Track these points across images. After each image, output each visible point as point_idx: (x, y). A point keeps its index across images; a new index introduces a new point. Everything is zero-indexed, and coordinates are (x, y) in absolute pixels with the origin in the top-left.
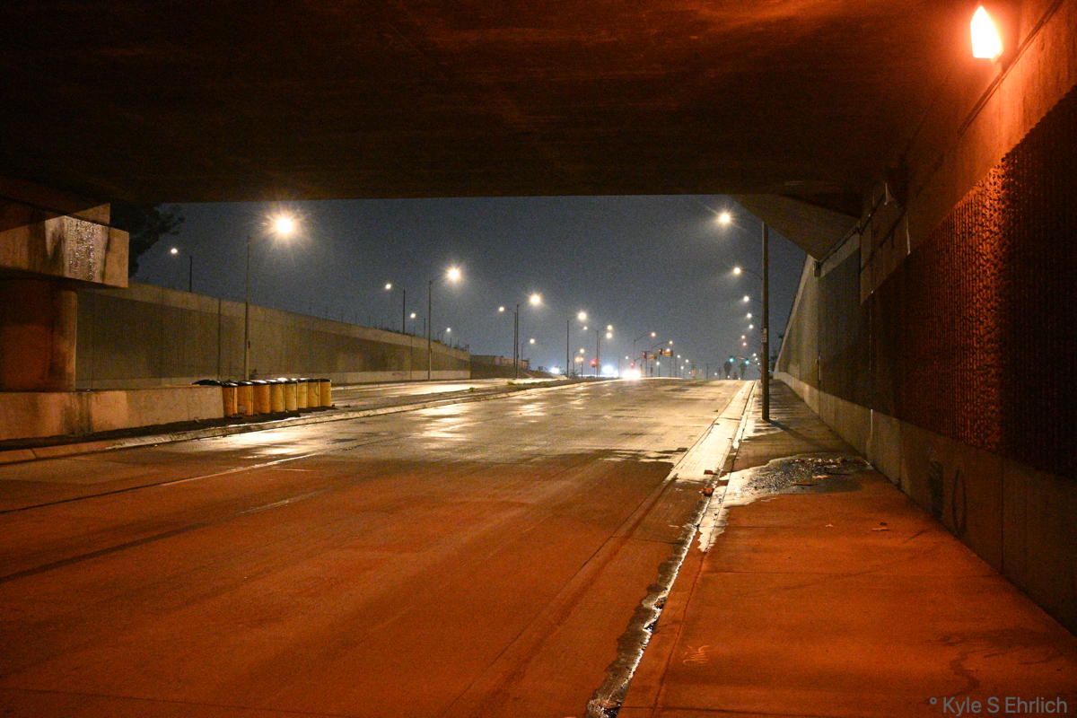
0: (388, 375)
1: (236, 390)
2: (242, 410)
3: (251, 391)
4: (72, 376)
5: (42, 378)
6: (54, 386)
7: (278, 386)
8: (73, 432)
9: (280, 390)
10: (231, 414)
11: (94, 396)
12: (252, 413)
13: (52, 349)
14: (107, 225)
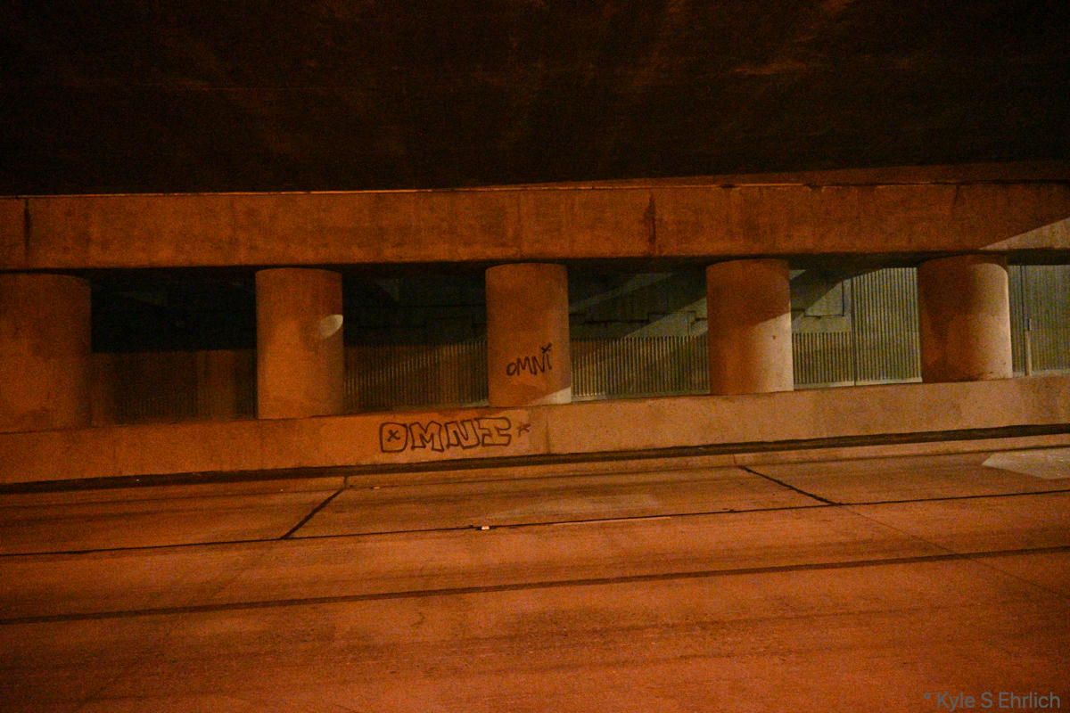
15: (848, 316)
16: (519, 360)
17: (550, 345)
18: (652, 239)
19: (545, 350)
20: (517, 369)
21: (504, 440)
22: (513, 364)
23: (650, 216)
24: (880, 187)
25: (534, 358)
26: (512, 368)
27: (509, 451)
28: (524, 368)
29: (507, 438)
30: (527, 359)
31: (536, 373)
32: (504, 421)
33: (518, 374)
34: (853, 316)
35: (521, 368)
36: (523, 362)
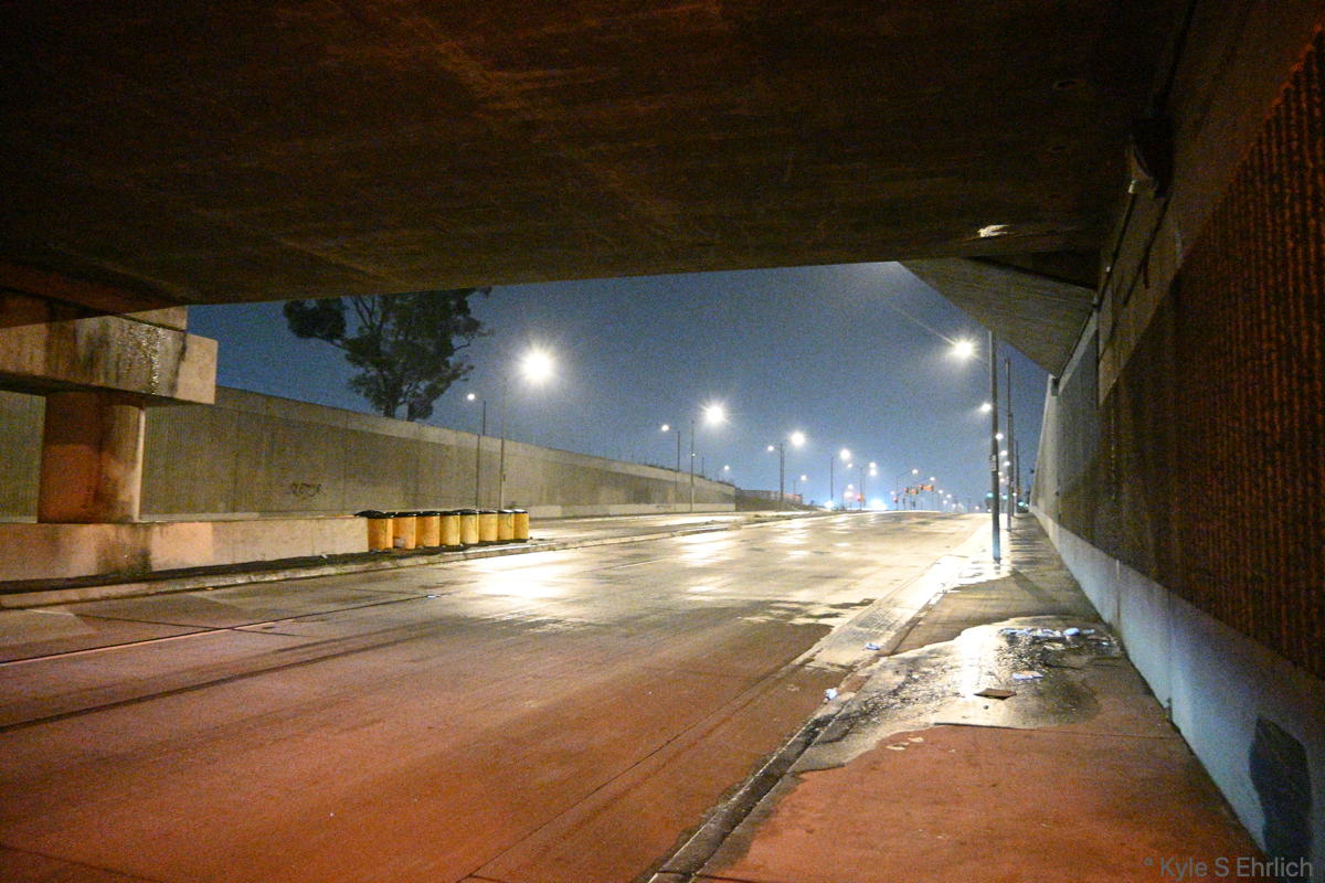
0: (652, 508)
1: (390, 522)
2: (400, 543)
3: (412, 522)
4: (129, 504)
5: (84, 507)
6: (101, 515)
7: (451, 518)
8: (118, 571)
9: (453, 522)
10: (383, 547)
11: (157, 529)
12: (413, 547)
13: (100, 473)
14: (182, 331)
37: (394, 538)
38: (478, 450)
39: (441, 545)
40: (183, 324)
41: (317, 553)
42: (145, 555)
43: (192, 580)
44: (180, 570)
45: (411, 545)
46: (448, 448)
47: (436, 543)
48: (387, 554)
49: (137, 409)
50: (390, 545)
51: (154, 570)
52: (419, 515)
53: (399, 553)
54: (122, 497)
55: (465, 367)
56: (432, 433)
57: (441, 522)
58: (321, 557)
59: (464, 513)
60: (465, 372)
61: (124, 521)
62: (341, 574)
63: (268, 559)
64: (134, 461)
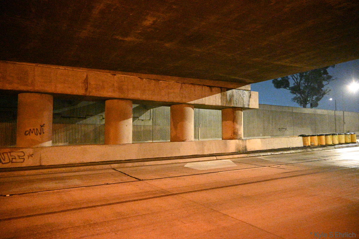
1: (309, 138)
2: (312, 143)
3: (316, 137)
4: (241, 135)
5: (231, 136)
6: (235, 138)
7: (329, 136)
8: (240, 151)
9: (329, 137)
10: (307, 145)
11: (248, 141)
12: (317, 145)
13: (234, 127)
14: (250, 91)
15: (151, 120)
16: (30, 130)
17: (44, 124)
18: (86, 89)
19: (41, 126)
20: (29, 133)
21: (22, 160)
22: (28, 131)
23: (86, 81)
24: (160, 81)
25: (37, 129)
26: (27, 133)
27: (24, 165)
28: (32, 133)
29: (23, 159)
30: (34, 129)
31: (37, 135)
32: (22, 153)
33: (30, 135)
34: (153, 120)
35: (31, 133)
36: (32, 130)
37: (311, 142)
38: (335, 115)
39: (326, 144)
40: (250, 89)
41: (289, 147)
42: (246, 147)
43: (257, 154)
44: (254, 151)
45: (316, 144)
46: (324, 115)
47: (324, 144)
48: (309, 147)
49: (241, 111)
50: (310, 145)
51: (248, 151)
52: (318, 135)
53: (312, 147)
54: (239, 133)
55: (328, 90)
56: (319, 111)
57: (325, 138)
58: (290, 148)
59: (333, 135)
60: (328, 92)
61: (240, 139)
62: (296, 153)
63: (275, 148)
64: (241, 124)
